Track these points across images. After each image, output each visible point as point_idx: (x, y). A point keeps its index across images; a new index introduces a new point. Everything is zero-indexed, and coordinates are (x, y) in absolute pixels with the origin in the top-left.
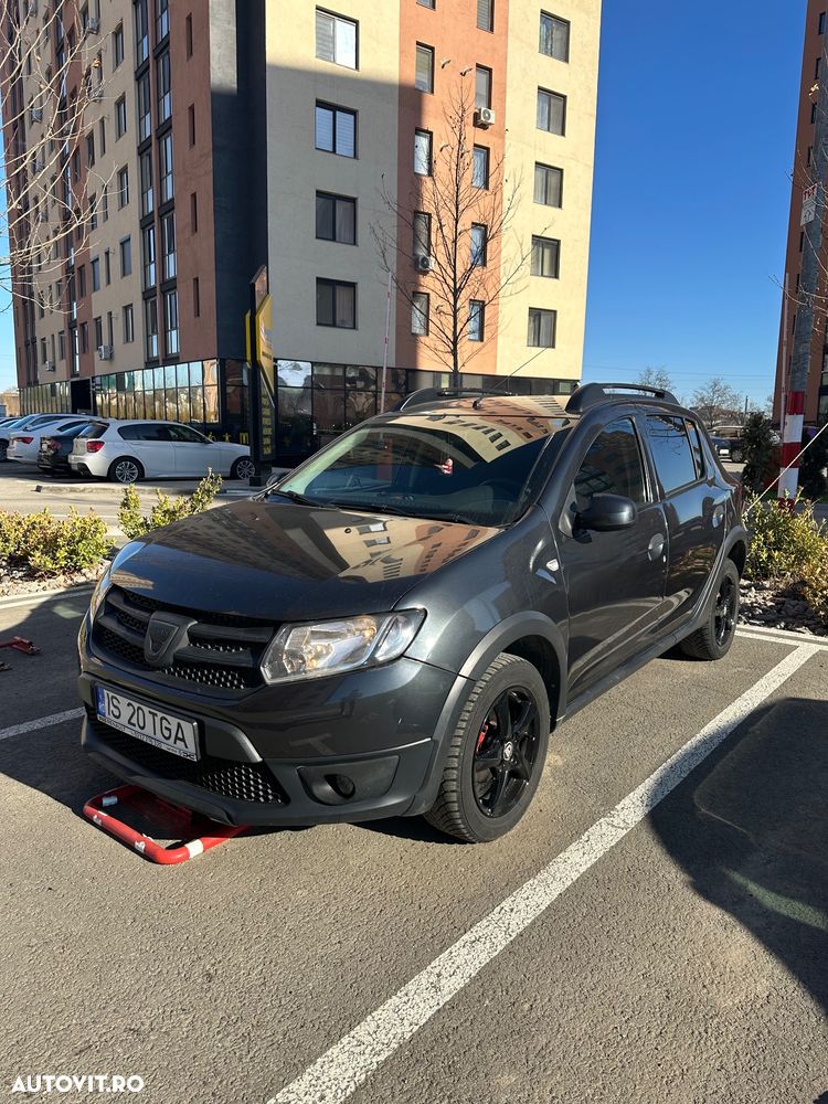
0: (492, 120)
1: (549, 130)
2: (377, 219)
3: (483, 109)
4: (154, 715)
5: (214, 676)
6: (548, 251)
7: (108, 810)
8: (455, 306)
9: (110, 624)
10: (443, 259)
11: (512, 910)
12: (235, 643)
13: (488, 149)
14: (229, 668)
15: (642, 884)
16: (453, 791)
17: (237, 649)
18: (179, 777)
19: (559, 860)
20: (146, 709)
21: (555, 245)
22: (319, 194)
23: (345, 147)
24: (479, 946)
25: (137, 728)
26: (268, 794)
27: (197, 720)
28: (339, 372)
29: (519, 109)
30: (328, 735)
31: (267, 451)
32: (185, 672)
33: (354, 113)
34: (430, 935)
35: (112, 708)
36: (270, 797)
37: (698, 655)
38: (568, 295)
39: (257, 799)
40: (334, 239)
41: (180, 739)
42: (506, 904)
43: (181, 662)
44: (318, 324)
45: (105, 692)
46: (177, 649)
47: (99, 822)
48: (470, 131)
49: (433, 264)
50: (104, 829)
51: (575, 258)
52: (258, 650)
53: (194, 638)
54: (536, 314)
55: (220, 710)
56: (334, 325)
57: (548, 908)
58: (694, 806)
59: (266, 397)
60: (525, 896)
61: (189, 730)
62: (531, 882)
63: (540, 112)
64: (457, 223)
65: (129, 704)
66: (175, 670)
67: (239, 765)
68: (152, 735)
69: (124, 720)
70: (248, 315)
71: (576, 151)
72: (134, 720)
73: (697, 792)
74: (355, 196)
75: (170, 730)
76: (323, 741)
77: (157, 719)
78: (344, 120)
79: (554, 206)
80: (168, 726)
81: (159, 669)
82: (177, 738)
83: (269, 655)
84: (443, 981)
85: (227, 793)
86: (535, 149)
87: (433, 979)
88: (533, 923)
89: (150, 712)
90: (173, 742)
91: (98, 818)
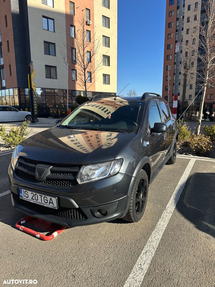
0: (91, 23)
1: (105, 27)
2: (61, 49)
3: (88, 20)
4: (41, 196)
5: (61, 183)
6: (107, 59)
7: (23, 225)
8: (85, 73)
9: (21, 168)
10: (81, 61)
11: (152, 241)
12: (67, 172)
13: (90, 31)
14: (65, 180)
15: (182, 229)
16: (131, 209)
17: (67, 174)
18: (49, 214)
19: (158, 224)
20: (38, 195)
21: (108, 58)
22: (45, 42)
23: (51, 29)
24: (148, 254)
25: (35, 200)
26: (80, 217)
27: (57, 197)
28: (53, 91)
29: (97, 21)
30: (93, 197)
31: (36, 113)
32: (50, 182)
33: (53, 19)
34: (133, 252)
35: (25, 194)
36: (81, 218)
37: (169, 163)
38: (112, 70)
39: (77, 219)
40: (49, 55)
41: (51, 203)
42: (150, 239)
43: (48, 179)
44: (46, 78)
45: (23, 190)
46: (47, 175)
47: (22, 230)
48: (86, 26)
49: (78, 62)
50: (24, 231)
51: (114, 61)
52: (75, 174)
53: (52, 171)
54: (105, 75)
55: (65, 193)
56: (51, 78)
57: (161, 239)
58: (185, 205)
59: (35, 98)
60: (154, 236)
61: (54, 200)
62: (153, 232)
63: (103, 22)
64: (84, 50)
65: (32, 193)
66: (47, 182)
67: (71, 209)
68: (41, 202)
69: (30, 198)
70: (29, 75)
71: (113, 32)
72: (34, 198)
73: (184, 201)
74: (55, 43)
75: (47, 200)
76: (91, 198)
77: (43, 198)
78: (51, 21)
79: (108, 47)
80: (47, 199)
81: (40, 182)
82: (50, 203)
83: (79, 176)
84: (143, 266)
85: (67, 218)
86: (102, 32)
87: (139, 266)
88: (159, 244)
89: (40, 195)
90: (49, 204)
91: (21, 228)
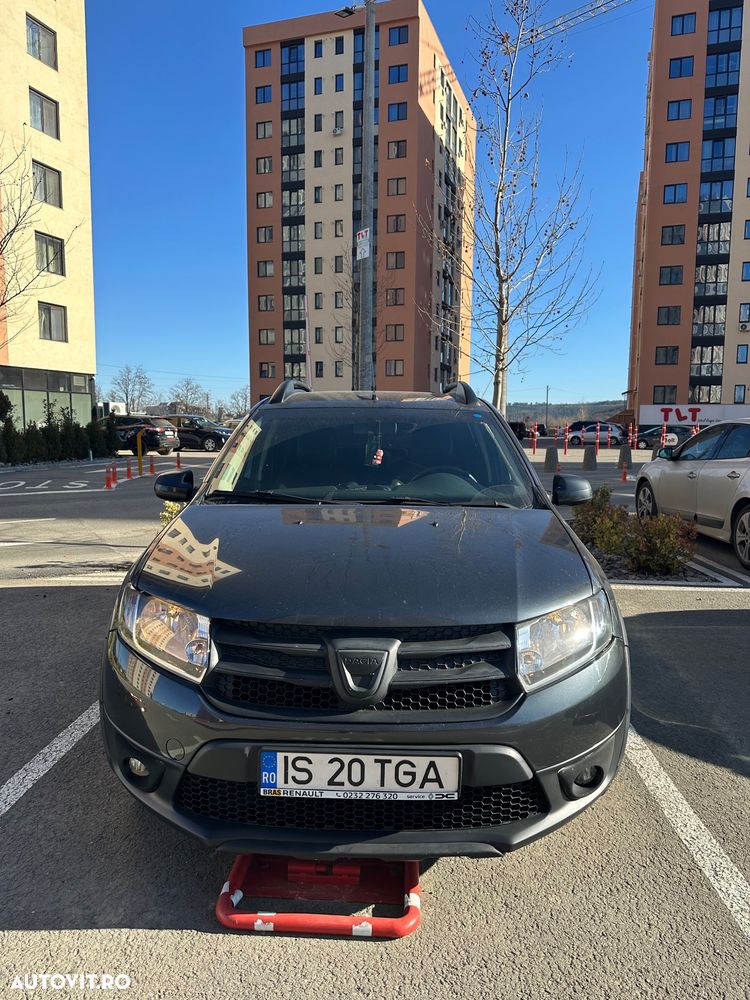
1: (43, 131)
4: (383, 763)
11: (693, 839)
17: (468, 663)
20: (366, 759)
21: (58, 243)
24: (724, 875)
25: (348, 786)
26: (527, 808)
27: (463, 752)
29: (11, 104)
35: (292, 772)
36: (529, 812)
38: (75, 291)
39: (515, 819)
41: (432, 781)
45: (280, 755)
47: (270, 927)
50: (280, 931)
51: (80, 257)
54: (45, 307)
61: (449, 766)
62: (665, 812)
63: (32, 111)
65: (331, 762)
68: (379, 789)
69: (319, 782)
71: (72, 156)
72: (342, 778)
75: (413, 774)
77: (390, 768)
79: (55, 205)
80: (412, 770)
82: (426, 780)
86: (31, 147)
89: (376, 761)
90: (422, 786)
91: (264, 922)
